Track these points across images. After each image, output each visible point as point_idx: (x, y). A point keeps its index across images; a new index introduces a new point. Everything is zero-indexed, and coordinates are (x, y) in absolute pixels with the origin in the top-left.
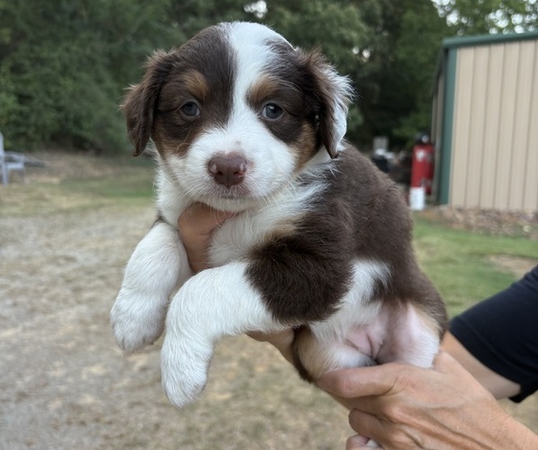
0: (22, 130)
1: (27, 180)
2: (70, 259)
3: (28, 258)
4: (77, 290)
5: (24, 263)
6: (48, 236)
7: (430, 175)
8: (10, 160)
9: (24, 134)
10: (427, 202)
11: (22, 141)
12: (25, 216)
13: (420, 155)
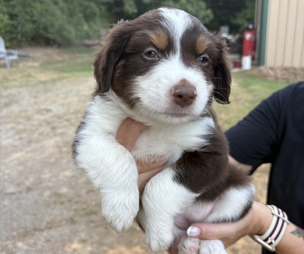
0: (14, 36)
1: (21, 65)
2: (48, 111)
3: (25, 111)
4: (54, 128)
5: (23, 114)
6: (35, 97)
7: (254, 48)
8: (9, 54)
9: (15, 38)
10: (253, 65)
11: (15, 42)
12: (21, 86)
13: (248, 36)
